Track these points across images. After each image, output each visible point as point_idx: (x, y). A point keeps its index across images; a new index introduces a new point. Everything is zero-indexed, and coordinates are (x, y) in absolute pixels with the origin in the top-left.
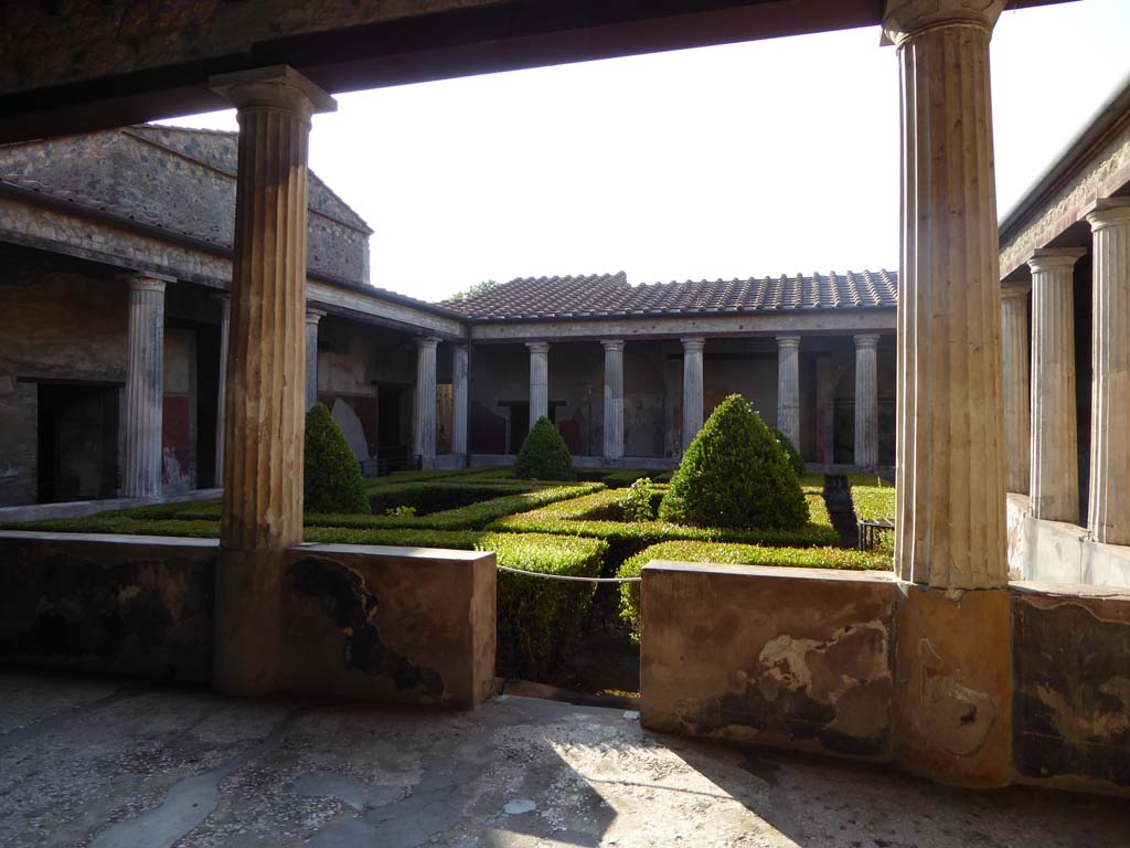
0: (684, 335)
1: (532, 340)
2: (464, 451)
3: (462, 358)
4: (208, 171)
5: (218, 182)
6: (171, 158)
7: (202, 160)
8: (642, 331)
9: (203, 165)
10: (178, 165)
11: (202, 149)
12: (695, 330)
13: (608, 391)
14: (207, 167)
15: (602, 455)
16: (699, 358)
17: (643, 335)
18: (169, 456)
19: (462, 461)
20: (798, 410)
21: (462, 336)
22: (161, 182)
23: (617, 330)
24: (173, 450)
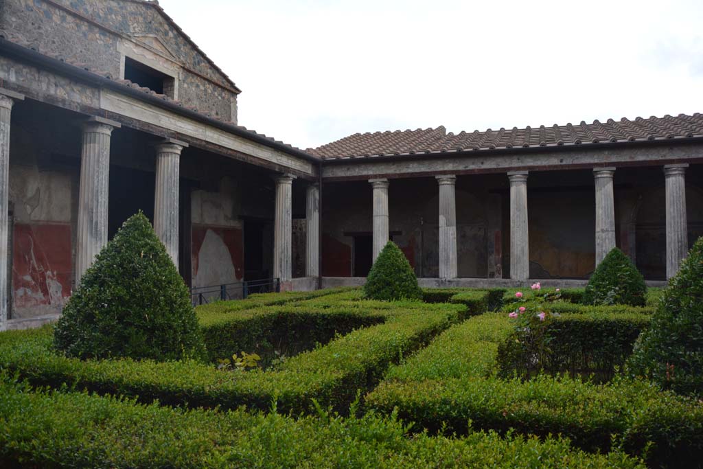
0: (510, 169)
1: (375, 177)
2: (317, 274)
3: (314, 196)
4: (93, 27)
5: (102, 37)
6: (57, 10)
7: (86, 16)
8: (471, 167)
9: (88, 21)
10: (63, 19)
11: (88, 7)
12: (520, 164)
13: (442, 220)
14: (92, 24)
15: (438, 277)
16: (523, 189)
17: (473, 170)
18: (52, 279)
19: (314, 283)
20: (614, 233)
21: (313, 175)
22: (47, 31)
23: (450, 166)
24: (55, 273)
